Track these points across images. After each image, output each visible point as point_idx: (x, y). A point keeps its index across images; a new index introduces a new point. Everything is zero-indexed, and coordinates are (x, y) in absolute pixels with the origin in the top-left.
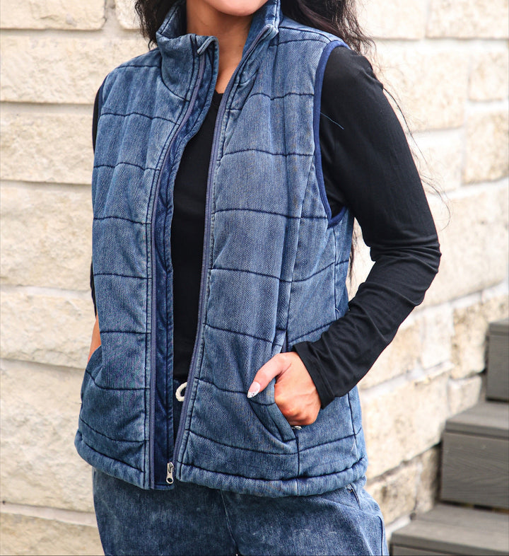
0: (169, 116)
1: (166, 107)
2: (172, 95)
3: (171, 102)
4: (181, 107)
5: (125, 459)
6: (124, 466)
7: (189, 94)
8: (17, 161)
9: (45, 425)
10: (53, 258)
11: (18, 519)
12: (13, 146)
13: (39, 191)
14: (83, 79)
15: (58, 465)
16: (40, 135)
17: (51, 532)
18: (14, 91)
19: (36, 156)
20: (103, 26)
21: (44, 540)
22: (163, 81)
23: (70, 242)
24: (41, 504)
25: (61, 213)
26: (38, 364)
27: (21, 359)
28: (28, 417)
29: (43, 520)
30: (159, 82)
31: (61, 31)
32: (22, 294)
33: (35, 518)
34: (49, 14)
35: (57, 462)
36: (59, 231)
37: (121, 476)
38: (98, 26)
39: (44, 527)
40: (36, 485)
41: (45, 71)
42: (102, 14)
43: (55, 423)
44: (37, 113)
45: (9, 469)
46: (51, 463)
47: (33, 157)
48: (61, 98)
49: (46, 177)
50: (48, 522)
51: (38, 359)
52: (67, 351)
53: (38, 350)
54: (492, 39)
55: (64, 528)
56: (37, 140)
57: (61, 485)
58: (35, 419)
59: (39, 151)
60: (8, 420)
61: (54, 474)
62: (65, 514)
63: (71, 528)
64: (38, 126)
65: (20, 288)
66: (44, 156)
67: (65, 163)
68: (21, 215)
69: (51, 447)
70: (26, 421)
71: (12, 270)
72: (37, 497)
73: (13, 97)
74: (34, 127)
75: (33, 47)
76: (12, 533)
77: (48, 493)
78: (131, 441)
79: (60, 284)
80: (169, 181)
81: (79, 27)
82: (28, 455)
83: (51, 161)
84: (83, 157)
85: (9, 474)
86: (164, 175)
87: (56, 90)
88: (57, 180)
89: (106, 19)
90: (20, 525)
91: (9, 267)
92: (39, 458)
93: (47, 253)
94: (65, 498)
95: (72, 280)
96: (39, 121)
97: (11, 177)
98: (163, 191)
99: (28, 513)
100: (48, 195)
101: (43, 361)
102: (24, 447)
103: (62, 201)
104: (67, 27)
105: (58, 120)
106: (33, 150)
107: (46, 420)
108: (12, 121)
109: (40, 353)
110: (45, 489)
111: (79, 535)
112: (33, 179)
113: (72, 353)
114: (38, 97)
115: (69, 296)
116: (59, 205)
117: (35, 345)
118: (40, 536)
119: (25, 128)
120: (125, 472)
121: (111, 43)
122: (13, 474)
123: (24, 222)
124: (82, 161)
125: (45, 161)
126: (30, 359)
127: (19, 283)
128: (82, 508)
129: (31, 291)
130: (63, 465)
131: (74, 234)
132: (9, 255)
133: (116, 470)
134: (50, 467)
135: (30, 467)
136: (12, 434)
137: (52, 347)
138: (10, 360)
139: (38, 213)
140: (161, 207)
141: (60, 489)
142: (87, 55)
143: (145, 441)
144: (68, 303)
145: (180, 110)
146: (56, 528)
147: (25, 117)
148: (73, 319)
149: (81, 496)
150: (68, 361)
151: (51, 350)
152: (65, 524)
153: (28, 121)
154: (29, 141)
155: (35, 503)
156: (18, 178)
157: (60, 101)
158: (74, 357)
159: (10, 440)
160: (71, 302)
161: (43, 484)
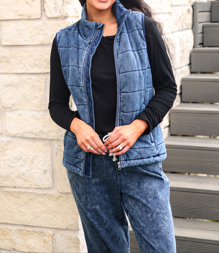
0: (85, 48)
1: (83, 45)
2: (86, 41)
3: (85, 43)
4: (89, 45)
5: (77, 165)
6: (76, 168)
7: (92, 41)
8: (12, 66)
9: (28, 159)
10: (27, 100)
11: (20, 193)
12: (10, 61)
13: (21, 76)
14: (35, 36)
15: (33, 173)
16: (20, 56)
17: (32, 196)
18: (10, 42)
19: (19, 64)
20: (41, 17)
21: (30, 199)
22: (81, 36)
23: (33, 93)
24: (28, 187)
25: (29, 84)
26: (24, 137)
27: (18, 136)
28: (22, 156)
29: (29, 192)
30: (79, 36)
31: (26, 19)
32: (17, 113)
33: (27, 192)
34: (21, 14)
35: (33, 172)
36: (29, 90)
37: (75, 172)
38: (39, 17)
39: (30, 195)
40: (25, 180)
41: (20, 34)
42: (40, 13)
43: (32, 158)
44: (19, 49)
45: (16, 175)
46: (31, 172)
47: (18, 65)
48: (27, 43)
49: (23, 71)
50: (31, 193)
51: (24, 136)
52: (35, 132)
53: (24, 132)
54: (165, 13)
55: (37, 195)
56: (19, 58)
57: (35, 180)
58: (24, 157)
59: (20, 62)
60: (14, 158)
61: (33, 176)
62: (37, 190)
63: (40, 195)
64: (19, 53)
65: (16, 111)
66: (22, 64)
67: (30, 66)
68: (15, 85)
69: (31, 167)
70: (21, 158)
71: (13, 105)
72: (27, 185)
73: (10, 44)
74: (18, 54)
75: (16, 26)
76: (18, 198)
77: (31, 183)
78: (79, 159)
79: (31, 109)
80: (88, 71)
81: (32, 18)
82: (23, 170)
83: (25, 65)
84: (36, 63)
85: (16, 177)
86: (86, 69)
87: (25, 40)
88: (27, 72)
89: (41, 14)
90: (21, 195)
91: (11, 104)
92: (27, 171)
93: (25, 98)
94: (37, 184)
95: (35, 107)
96: (20, 52)
97: (10, 72)
98: (87, 74)
99: (23, 190)
100: (24, 77)
101: (26, 137)
102: (21, 167)
103: (30, 79)
104: (28, 18)
105: (26, 51)
106: (18, 62)
107: (28, 157)
108: (10, 52)
109: (25, 134)
110: (29, 181)
111: (43, 197)
112: (18, 72)
113: (36, 133)
114: (19, 43)
115: (34, 113)
116: (29, 81)
117: (23, 131)
118: (28, 198)
119: (14, 54)
120: (76, 170)
121: (44, 23)
122: (17, 177)
123: (16, 88)
124: (36, 65)
125: (22, 65)
126: (21, 136)
127: (15, 109)
128: (44, 188)
129: (20, 112)
130: (35, 173)
131: (34, 91)
132: (11, 99)
133: (74, 169)
134: (31, 174)
135: (23, 174)
136: (16, 163)
137: (29, 131)
138: (14, 137)
139: (21, 84)
140: (87, 80)
141: (35, 181)
142: (36, 28)
143: (83, 159)
144: (34, 115)
145: (88, 46)
146: (34, 195)
147: (14, 50)
148: (36, 121)
149: (43, 183)
150: (35, 136)
151: (29, 132)
152: (38, 194)
153: (16, 52)
154: (16, 59)
155: (26, 187)
156: (13, 72)
157: (27, 44)
158: (37, 134)
159: (16, 165)
160: (35, 115)
161: (28, 180)
